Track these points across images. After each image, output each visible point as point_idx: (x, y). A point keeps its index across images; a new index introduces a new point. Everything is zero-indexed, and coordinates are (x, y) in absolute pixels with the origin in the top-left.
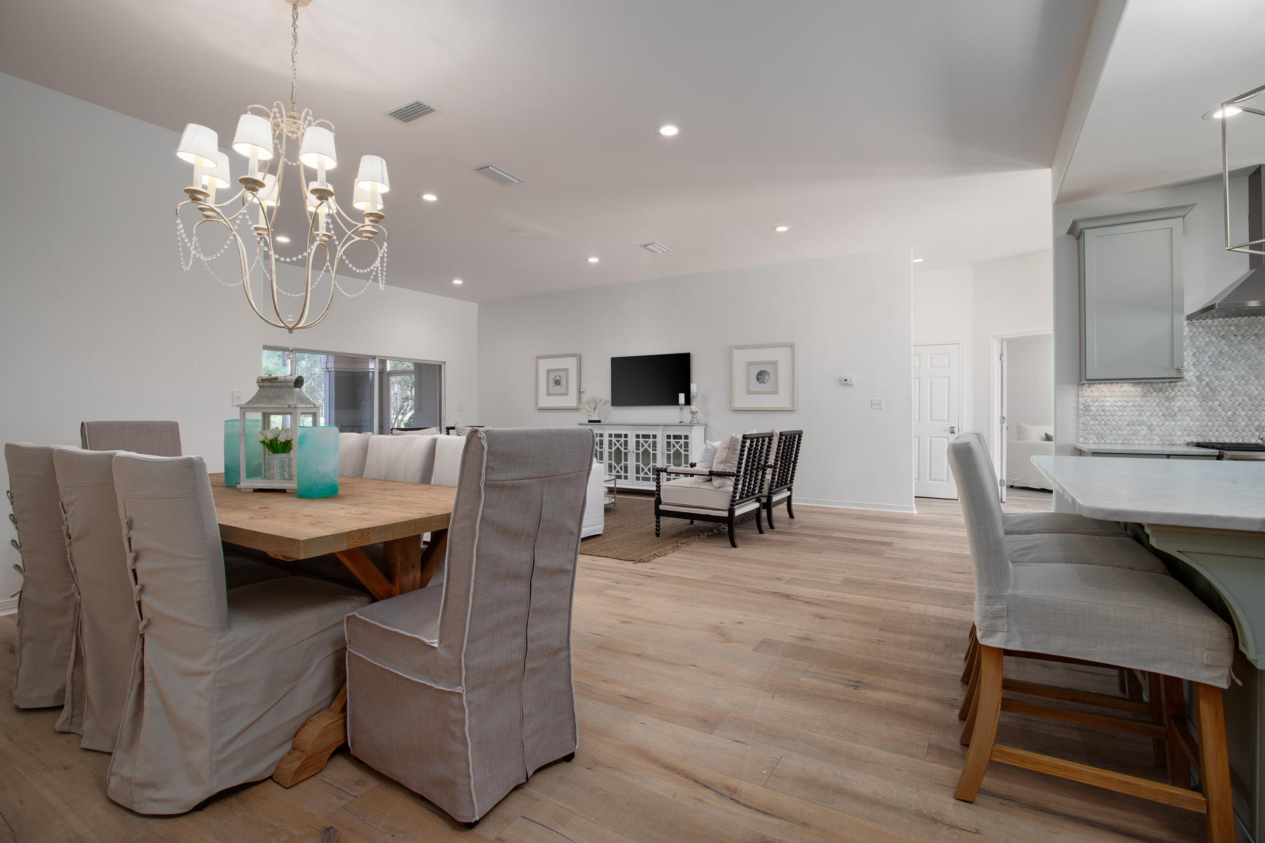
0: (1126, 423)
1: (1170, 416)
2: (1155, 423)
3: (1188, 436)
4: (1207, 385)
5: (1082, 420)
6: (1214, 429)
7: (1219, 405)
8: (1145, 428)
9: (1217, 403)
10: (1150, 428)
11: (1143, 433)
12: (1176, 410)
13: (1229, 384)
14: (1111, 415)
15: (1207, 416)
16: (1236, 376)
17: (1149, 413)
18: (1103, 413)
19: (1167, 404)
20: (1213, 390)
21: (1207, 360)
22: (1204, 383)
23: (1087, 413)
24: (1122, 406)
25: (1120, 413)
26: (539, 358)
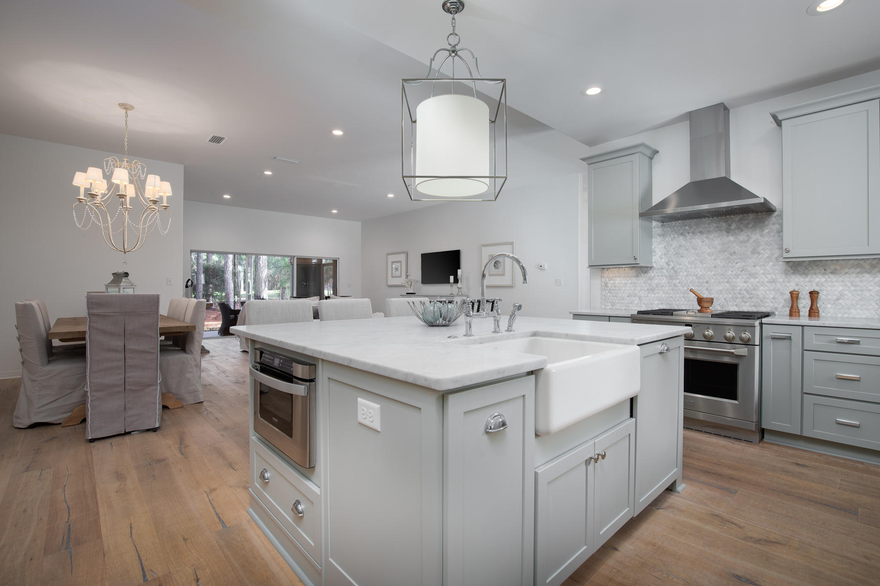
0: (627, 295)
1: (651, 290)
2: (643, 295)
3: (661, 304)
4: (673, 268)
5: (604, 293)
6: (676, 299)
7: (679, 283)
8: (638, 299)
9: (678, 281)
10: (640, 298)
11: (636, 302)
12: (654, 285)
13: (685, 268)
14: (619, 290)
15: (672, 290)
16: (689, 262)
17: (639, 288)
18: (615, 288)
19: (649, 282)
20: (676, 272)
21: (672, 250)
22: (671, 267)
23: (606, 288)
24: (625, 283)
25: (623, 288)
26: (388, 254)
